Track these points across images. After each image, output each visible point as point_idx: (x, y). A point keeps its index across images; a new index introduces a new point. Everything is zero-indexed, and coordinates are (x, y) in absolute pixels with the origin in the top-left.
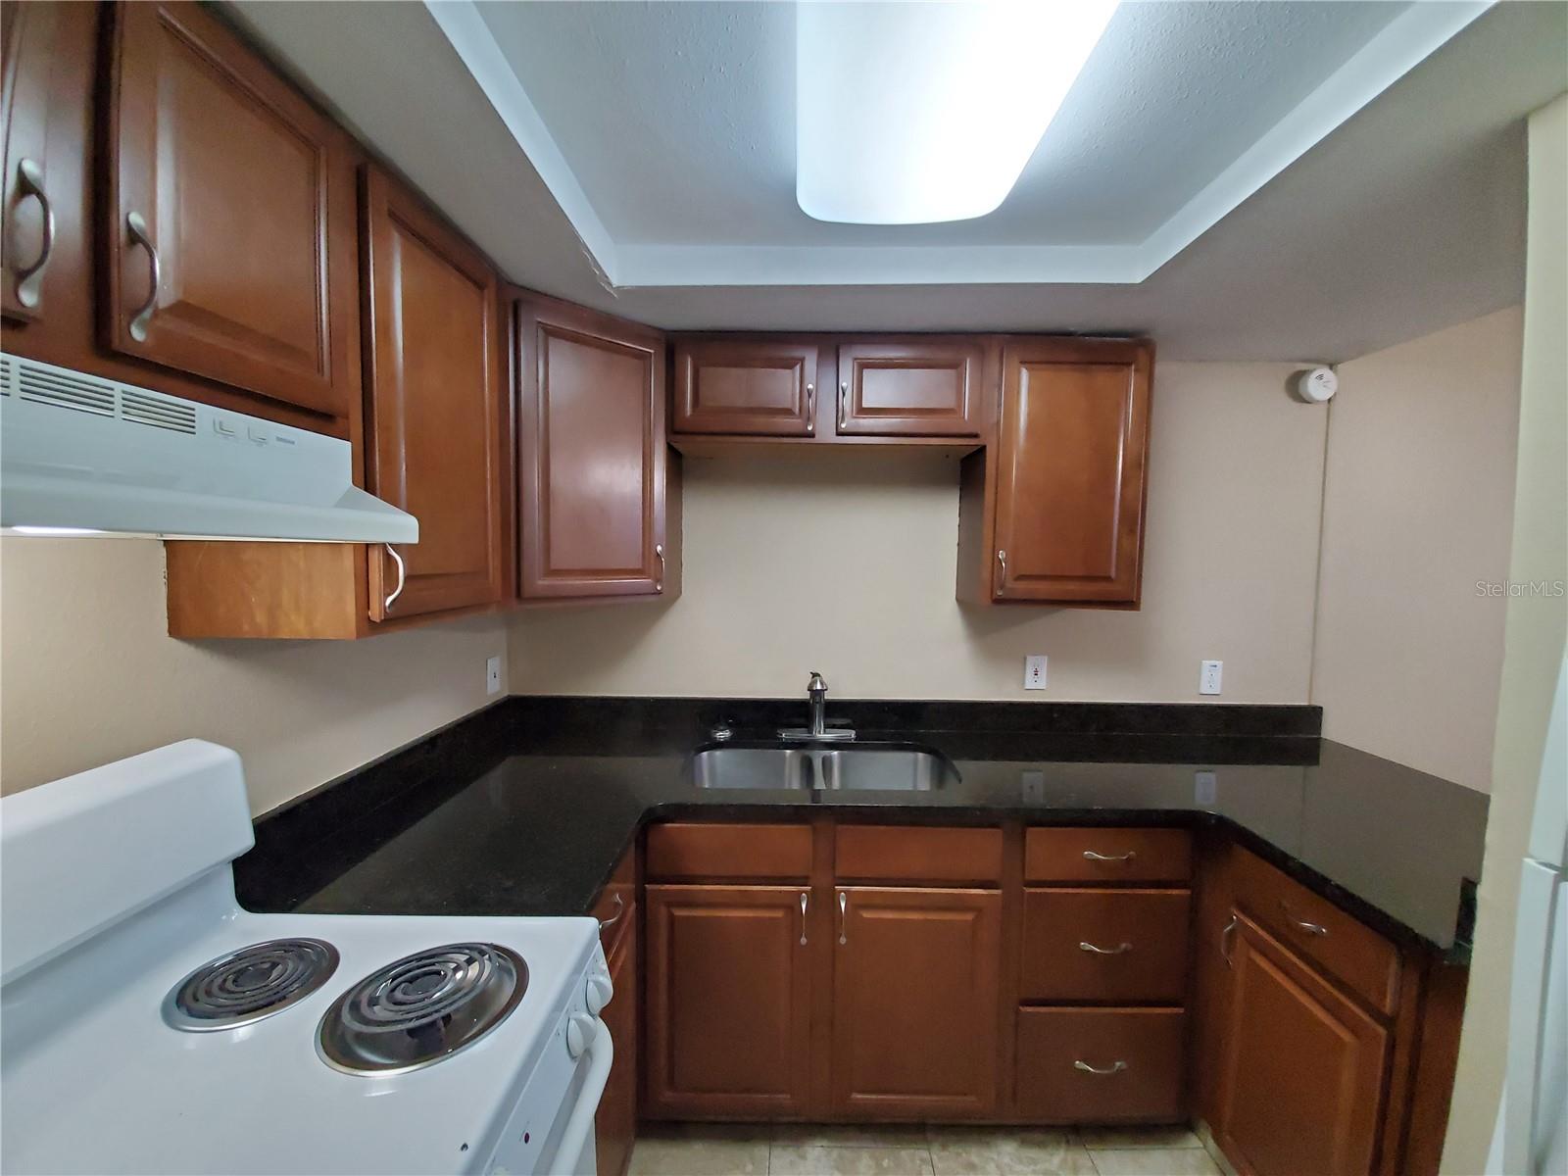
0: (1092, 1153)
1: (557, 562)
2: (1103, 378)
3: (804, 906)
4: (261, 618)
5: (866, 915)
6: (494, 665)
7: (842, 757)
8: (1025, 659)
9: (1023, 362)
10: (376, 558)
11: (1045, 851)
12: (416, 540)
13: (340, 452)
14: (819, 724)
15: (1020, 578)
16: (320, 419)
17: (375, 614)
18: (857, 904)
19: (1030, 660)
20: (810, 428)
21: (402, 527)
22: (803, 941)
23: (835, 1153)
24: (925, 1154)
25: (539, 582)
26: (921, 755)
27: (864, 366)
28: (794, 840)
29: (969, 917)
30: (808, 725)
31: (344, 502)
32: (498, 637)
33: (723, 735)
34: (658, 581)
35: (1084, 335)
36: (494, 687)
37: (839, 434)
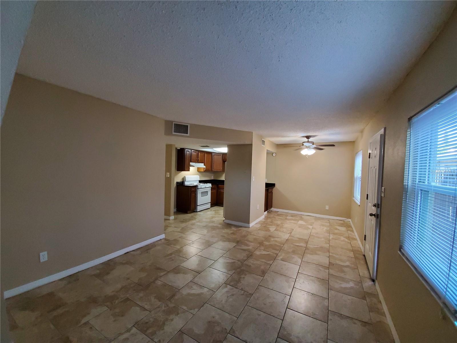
6: (212, 177)
13: (203, 164)
16: (203, 163)
17: (204, 171)
21: (205, 167)
25: (214, 170)
31: (203, 166)
32: (213, 175)
34: (222, 170)
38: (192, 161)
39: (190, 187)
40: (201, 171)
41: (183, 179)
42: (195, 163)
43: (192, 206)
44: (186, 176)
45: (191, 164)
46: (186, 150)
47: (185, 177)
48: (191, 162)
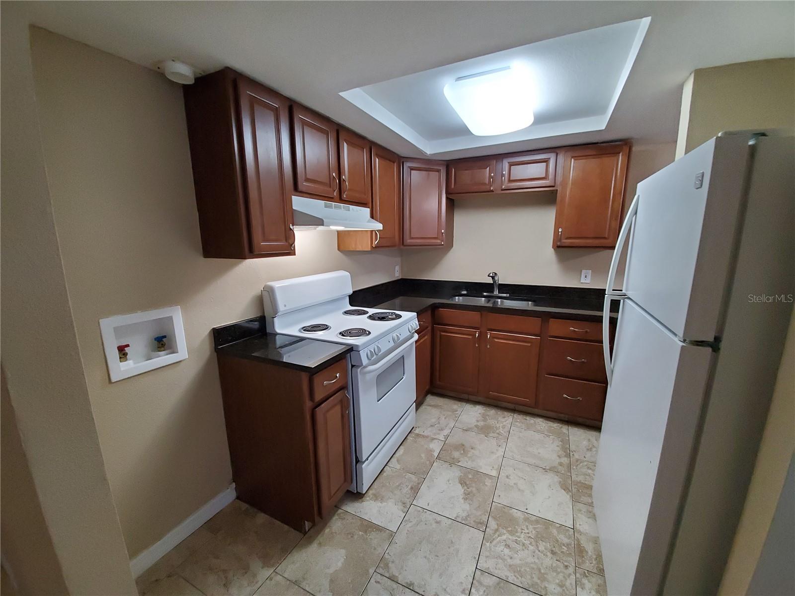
0: (570, 427)
1: (412, 236)
2: (607, 160)
3: (477, 335)
4: (353, 246)
5: (496, 340)
6: (397, 268)
7: (501, 302)
8: (581, 271)
9: (572, 157)
10: (374, 233)
11: (556, 327)
12: (382, 229)
13: (368, 210)
14: (496, 292)
15: (567, 238)
16: (364, 205)
17: (374, 246)
18: (493, 337)
19: (584, 272)
20: (492, 189)
21: (379, 226)
22: (477, 345)
23: (485, 408)
24: (513, 415)
25: (408, 241)
26: (530, 303)
27: (511, 165)
28: (475, 316)
29: (529, 345)
30: (493, 292)
31: (369, 222)
32: (399, 259)
33: (465, 292)
34: (442, 241)
35: (602, 143)
36: (397, 275)
37: (502, 190)
38: (303, 185)
39: (305, 377)
40: (360, 248)
41: (260, 301)
42: (322, 203)
43: (331, 482)
44: (276, 285)
45: (299, 203)
46: (246, 93)
47: (270, 291)
48: (296, 190)
